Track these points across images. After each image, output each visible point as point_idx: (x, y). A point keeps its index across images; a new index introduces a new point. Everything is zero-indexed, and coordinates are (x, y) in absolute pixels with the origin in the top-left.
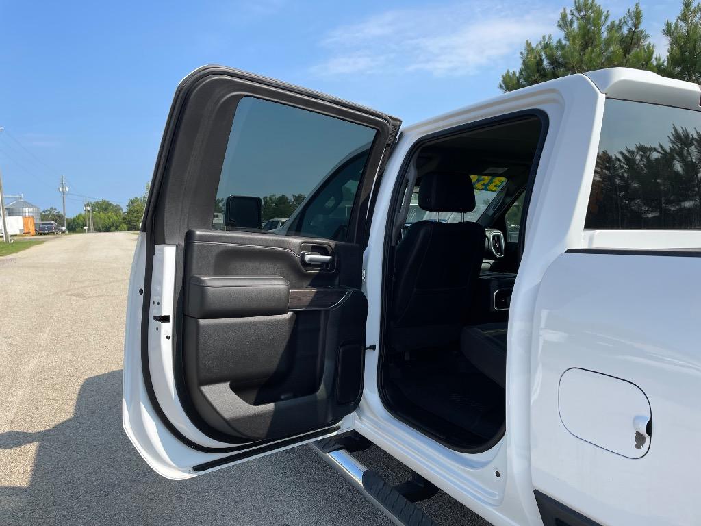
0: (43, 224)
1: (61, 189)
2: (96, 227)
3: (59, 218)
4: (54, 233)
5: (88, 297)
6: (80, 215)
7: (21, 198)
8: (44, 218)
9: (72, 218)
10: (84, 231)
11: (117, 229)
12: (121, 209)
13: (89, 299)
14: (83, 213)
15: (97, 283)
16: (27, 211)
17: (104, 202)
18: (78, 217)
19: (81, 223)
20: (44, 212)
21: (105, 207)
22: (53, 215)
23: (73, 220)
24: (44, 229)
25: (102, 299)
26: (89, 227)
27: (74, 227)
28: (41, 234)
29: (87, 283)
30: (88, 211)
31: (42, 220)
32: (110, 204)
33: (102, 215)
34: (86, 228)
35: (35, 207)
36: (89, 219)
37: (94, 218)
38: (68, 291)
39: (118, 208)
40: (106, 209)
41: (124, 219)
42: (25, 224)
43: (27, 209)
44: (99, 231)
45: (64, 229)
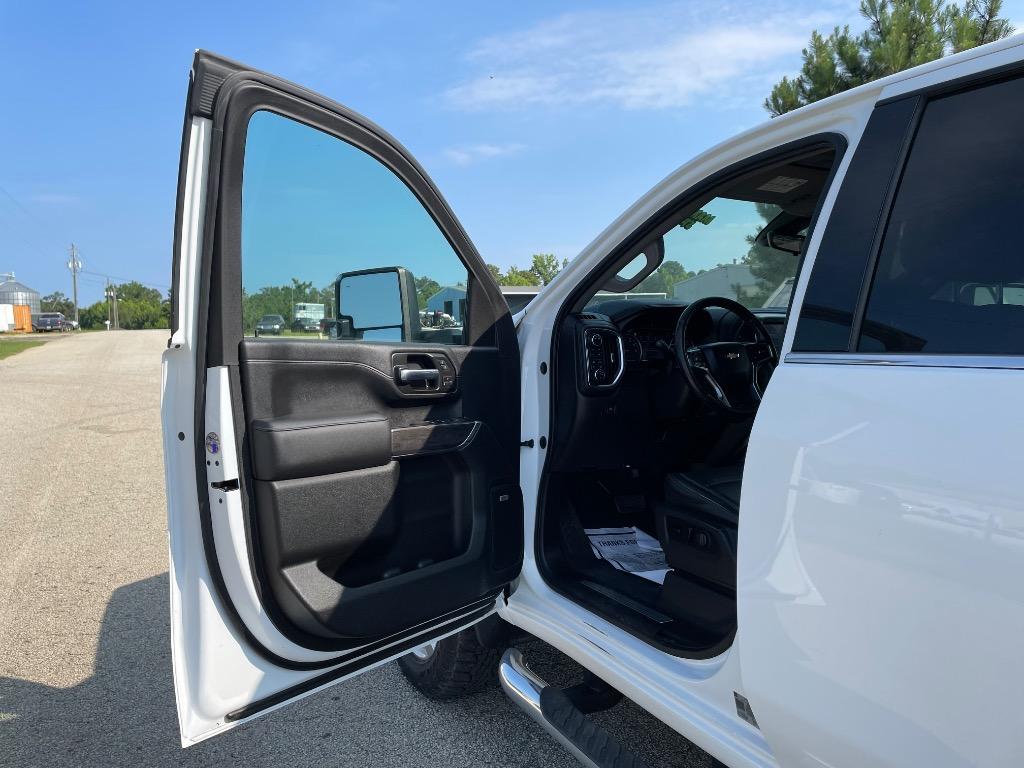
0: (44, 316)
1: (70, 265)
2: (122, 321)
3: (68, 309)
4: (60, 330)
5: (115, 433)
6: (99, 304)
7: (11, 278)
8: (45, 307)
9: (87, 309)
10: (104, 328)
11: (154, 325)
12: (159, 295)
13: (117, 436)
14: (104, 300)
15: (128, 408)
16: (21, 297)
17: (134, 284)
18: (95, 307)
19: (100, 316)
20: (45, 298)
21: (135, 292)
22: (59, 304)
23: (89, 311)
24: (45, 324)
25: (137, 435)
26: (112, 321)
27: (91, 321)
28: (41, 331)
29: (112, 409)
30: (111, 297)
31: (43, 311)
32: (144, 288)
33: (131, 304)
34: (108, 322)
35: (33, 292)
36: (112, 310)
37: (120, 307)
38: (82, 422)
39: (156, 295)
40: (137, 296)
41: (165, 310)
42: (17, 315)
43: (20, 293)
44: (127, 327)
45: (75, 323)
